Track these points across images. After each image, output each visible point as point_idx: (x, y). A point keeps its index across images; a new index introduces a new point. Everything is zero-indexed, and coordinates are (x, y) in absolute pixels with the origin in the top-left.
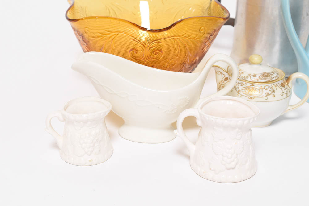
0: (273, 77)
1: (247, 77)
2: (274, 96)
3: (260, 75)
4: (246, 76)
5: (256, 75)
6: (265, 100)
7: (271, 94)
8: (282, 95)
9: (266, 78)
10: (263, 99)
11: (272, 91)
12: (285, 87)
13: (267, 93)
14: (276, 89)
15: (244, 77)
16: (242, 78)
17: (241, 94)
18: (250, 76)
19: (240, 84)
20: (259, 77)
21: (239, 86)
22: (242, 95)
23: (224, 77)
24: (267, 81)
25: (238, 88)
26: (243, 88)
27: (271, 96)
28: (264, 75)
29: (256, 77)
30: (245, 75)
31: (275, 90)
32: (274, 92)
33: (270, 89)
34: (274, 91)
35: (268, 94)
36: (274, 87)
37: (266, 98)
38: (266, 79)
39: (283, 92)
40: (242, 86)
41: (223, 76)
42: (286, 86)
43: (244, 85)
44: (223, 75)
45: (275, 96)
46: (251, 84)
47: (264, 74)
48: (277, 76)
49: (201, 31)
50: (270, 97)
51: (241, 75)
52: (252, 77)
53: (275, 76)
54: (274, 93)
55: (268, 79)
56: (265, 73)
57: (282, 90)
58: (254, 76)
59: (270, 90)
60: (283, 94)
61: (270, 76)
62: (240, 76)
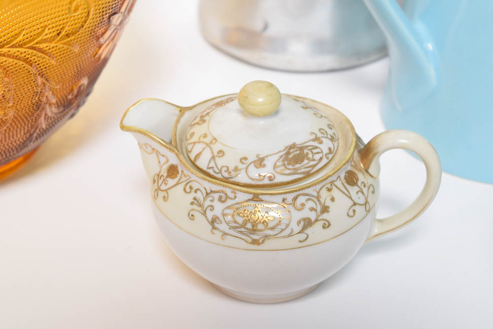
0: (317, 157)
1: (236, 169)
2: (327, 225)
3: (276, 157)
4: (231, 168)
5: (262, 159)
6: (300, 241)
7: (316, 220)
8: (351, 213)
9: (297, 166)
10: (294, 241)
11: (319, 209)
12: (359, 183)
13: (304, 220)
14: (333, 199)
15: (228, 168)
16: (220, 172)
17: (221, 231)
18: (244, 166)
19: (216, 196)
20: (275, 167)
21: (212, 201)
22: (225, 234)
23: (165, 163)
24: (301, 176)
25: (212, 208)
26: (228, 208)
27: (319, 225)
28: (291, 156)
29: (264, 166)
30: (229, 161)
31: (328, 203)
32: (328, 212)
33: (310, 204)
34: (325, 209)
35: (308, 223)
36: (324, 194)
37: (302, 236)
38: (298, 169)
39: (355, 204)
40: (223, 202)
41: (163, 160)
42: (361, 177)
43: (227, 197)
44: (161, 157)
45: (329, 225)
46: (251, 196)
47: (288, 153)
48: (330, 149)
49: (76, 10)
50: (316, 231)
51: (217, 159)
52: (252, 167)
53: (326, 151)
54: (325, 216)
55: (303, 170)
56: (293, 146)
57: (351, 198)
58: (260, 162)
59: (312, 209)
60: (354, 211)
61: (310, 156)
62: (212, 164)
